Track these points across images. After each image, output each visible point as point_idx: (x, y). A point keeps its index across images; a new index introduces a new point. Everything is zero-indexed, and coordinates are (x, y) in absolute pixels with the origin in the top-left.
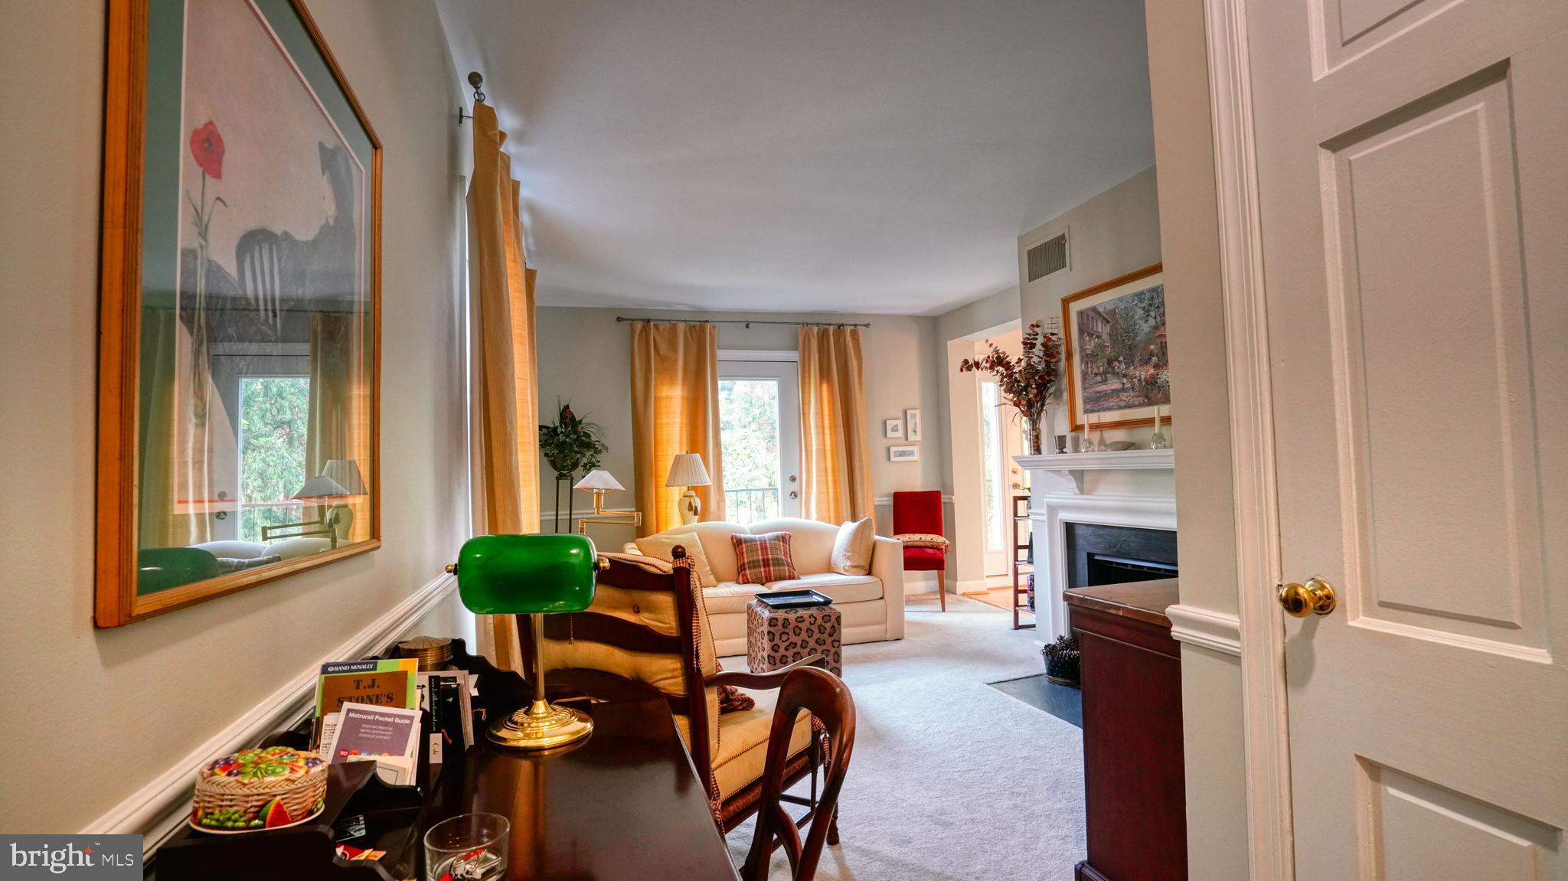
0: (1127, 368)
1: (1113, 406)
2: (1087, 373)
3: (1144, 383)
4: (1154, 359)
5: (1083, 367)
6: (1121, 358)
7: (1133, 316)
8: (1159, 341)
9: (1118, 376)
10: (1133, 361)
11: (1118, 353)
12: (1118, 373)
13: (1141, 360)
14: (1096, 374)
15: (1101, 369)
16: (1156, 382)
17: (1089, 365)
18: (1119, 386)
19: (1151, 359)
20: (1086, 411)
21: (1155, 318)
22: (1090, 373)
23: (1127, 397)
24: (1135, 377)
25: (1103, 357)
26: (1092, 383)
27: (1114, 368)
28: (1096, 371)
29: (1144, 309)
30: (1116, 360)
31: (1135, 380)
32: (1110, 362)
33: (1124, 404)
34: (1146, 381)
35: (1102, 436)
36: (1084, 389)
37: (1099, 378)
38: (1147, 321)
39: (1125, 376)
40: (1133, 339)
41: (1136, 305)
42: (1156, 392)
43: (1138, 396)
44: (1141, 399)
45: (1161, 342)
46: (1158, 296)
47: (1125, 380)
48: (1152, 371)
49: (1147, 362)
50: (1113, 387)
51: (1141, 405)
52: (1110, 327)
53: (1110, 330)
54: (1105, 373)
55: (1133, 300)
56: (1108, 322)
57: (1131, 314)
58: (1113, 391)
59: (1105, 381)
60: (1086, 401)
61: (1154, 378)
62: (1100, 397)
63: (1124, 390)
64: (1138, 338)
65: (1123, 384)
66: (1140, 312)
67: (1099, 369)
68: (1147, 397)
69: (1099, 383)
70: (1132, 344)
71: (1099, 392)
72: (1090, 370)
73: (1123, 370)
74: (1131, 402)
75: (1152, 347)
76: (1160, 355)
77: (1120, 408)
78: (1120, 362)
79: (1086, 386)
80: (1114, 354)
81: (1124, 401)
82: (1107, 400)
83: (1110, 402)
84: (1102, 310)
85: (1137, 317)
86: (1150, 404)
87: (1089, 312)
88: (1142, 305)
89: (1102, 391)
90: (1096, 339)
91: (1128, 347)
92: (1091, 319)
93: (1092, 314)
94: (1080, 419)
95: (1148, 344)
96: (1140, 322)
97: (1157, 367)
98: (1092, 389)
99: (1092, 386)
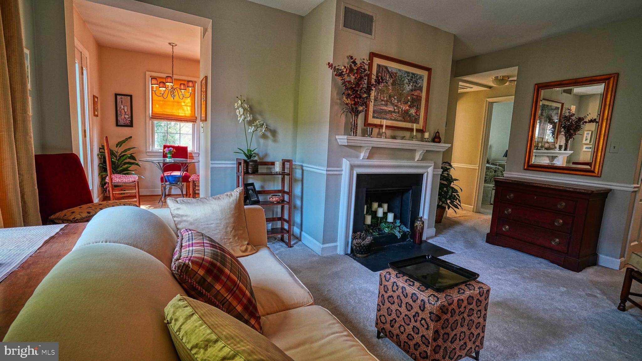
0: (398, 103)
1: (388, 118)
2: (377, 98)
3: (403, 112)
4: (409, 103)
5: (376, 94)
6: (396, 97)
7: (403, 81)
8: (412, 96)
9: (393, 105)
10: (401, 101)
11: (394, 95)
13: (404, 101)
14: (382, 100)
15: (385, 98)
16: (408, 113)
17: (379, 95)
18: (393, 110)
19: (408, 102)
20: (374, 117)
21: (412, 86)
22: (379, 98)
23: (395, 116)
24: (400, 108)
25: (387, 93)
26: (379, 104)
27: (392, 100)
28: (382, 98)
29: (408, 80)
30: (393, 97)
31: (400, 109)
32: (390, 97)
34: (405, 111)
35: (379, 131)
36: (374, 105)
37: (383, 103)
38: (409, 86)
39: (396, 106)
40: (402, 91)
41: (406, 76)
42: (407, 117)
43: (400, 117)
44: (401, 118)
45: (413, 97)
46: (415, 78)
48: (407, 108)
49: (406, 103)
50: (389, 109)
51: (400, 121)
52: (393, 80)
53: (392, 82)
54: (387, 101)
55: (405, 74)
56: (392, 78)
57: (403, 79)
58: (389, 111)
59: (386, 105)
60: (374, 112)
62: (382, 112)
63: (394, 112)
64: (404, 91)
65: (395, 109)
66: (407, 80)
67: (384, 98)
68: (404, 118)
69: (383, 105)
70: (401, 93)
71: (382, 109)
72: (379, 97)
73: (395, 103)
74: (397, 118)
75: (409, 98)
76: (412, 102)
77: (391, 119)
78: (395, 99)
79: (376, 104)
80: (393, 94)
81: (394, 117)
82: (386, 114)
83: (387, 116)
84: (390, 70)
85: (405, 82)
86: (404, 121)
87: (384, 68)
88: (408, 78)
89: (384, 110)
90: (385, 83)
91: (399, 94)
92: (384, 72)
93: (385, 69)
94: (371, 120)
95: (408, 96)
96: (406, 85)
97: (410, 107)
98: (379, 107)
99: (379, 105)
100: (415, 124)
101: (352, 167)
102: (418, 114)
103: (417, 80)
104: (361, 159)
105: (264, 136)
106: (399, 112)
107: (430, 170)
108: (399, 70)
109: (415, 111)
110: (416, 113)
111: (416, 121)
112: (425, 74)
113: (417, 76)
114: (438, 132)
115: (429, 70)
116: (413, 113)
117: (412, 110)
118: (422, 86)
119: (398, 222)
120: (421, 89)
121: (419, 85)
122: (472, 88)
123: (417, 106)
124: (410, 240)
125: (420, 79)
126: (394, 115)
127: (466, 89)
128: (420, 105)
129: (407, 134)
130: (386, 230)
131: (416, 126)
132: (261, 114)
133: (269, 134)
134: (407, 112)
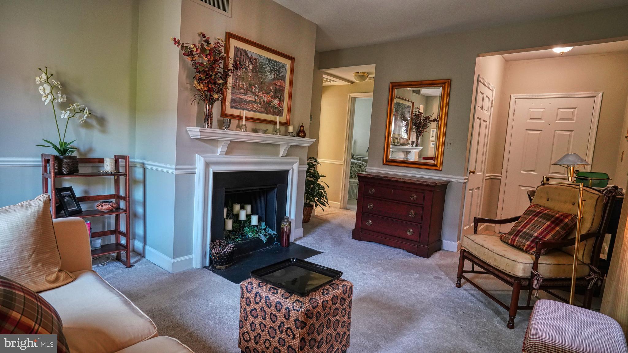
0: (259, 92)
1: (249, 108)
2: (236, 85)
3: (265, 103)
4: (272, 93)
5: (234, 81)
6: (257, 86)
7: (265, 68)
9: (254, 94)
10: (262, 90)
11: (255, 83)
12: (254, 93)
13: (266, 91)
14: (241, 88)
15: (245, 86)
16: (271, 104)
17: (238, 82)
18: (254, 100)
20: (232, 107)
21: (274, 75)
22: (238, 86)
23: (257, 107)
24: (262, 98)
25: (246, 81)
26: (238, 92)
27: (252, 89)
28: (241, 86)
29: (270, 68)
30: (254, 86)
31: (262, 100)
32: (250, 85)
33: (254, 109)
34: (267, 102)
35: (239, 123)
36: (232, 93)
37: (243, 91)
38: (270, 74)
39: (257, 95)
40: (264, 79)
41: (267, 64)
42: (270, 108)
43: (262, 108)
44: (263, 110)
45: (275, 87)
46: (277, 66)
47: (257, 98)
48: (270, 98)
49: (269, 93)
50: (250, 99)
51: (262, 112)
52: (253, 67)
54: (247, 89)
55: (266, 61)
56: (253, 64)
57: (264, 66)
58: (250, 101)
59: (246, 94)
60: (232, 101)
61: (270, 102)
62: (242, 102)
63: (255, 102)
64: (266, 80)
65: (256, 99)
66: (268, 68)
67: (243, 85)
68: (266, 110)
69: (243, 93)
70: (263, 81)
71: (242, 99)
72: (238, 84)
73: (256, 92)
74: (258, 110)
75: (271, 87)
76: (274, 93)
77: (252, 111)
78: (256, 88)
79: (234, 92)
80: (253, 82)
81: (255, 108)
82: (246, 105)
83: (247, 106)
84: (250, 55)
85: (267, 70)
86: (267, 113)
87: (242, 52)
88: (270, 66)
89: (244, 99)
90: (244, 69)
91: (260, 82)
92: (242, 56)
93: (243, 54)
94: (229, 110)
95: (270, 84)
96: (268, 73)
97: (272, 97)
98: (238, 96)
99: (238, 94)
100: (278, 117)
101: (207, 165)
102: (281, 106)
103: (280, 69)
104: (218, 154)
105: (86, 125)
106: (260, 103)
107: (296, 166)
108: (260, 56)
109: (278, 102)
110: (279, 104)
111: (279, 113)
112: (288, 62)
113: (279, 64)
114: (302, 126)
115: (291, 59)
116: (276, 105)
117: (275, 101)
118: (285, 76)
119: (263, 224)
120: (283, 78)
121: (282, 74)
122: (336, 81)
123: (280, 97)
124: (277, 244)
125: (283, 68)
126: (255, 105)
127: (331, 82)
128: (283, 96)
129: (270, 127)
130: (250, 234)
131: (279, 118)
132: (80, 94)
133: (94, 122)
134: (269, 103)
